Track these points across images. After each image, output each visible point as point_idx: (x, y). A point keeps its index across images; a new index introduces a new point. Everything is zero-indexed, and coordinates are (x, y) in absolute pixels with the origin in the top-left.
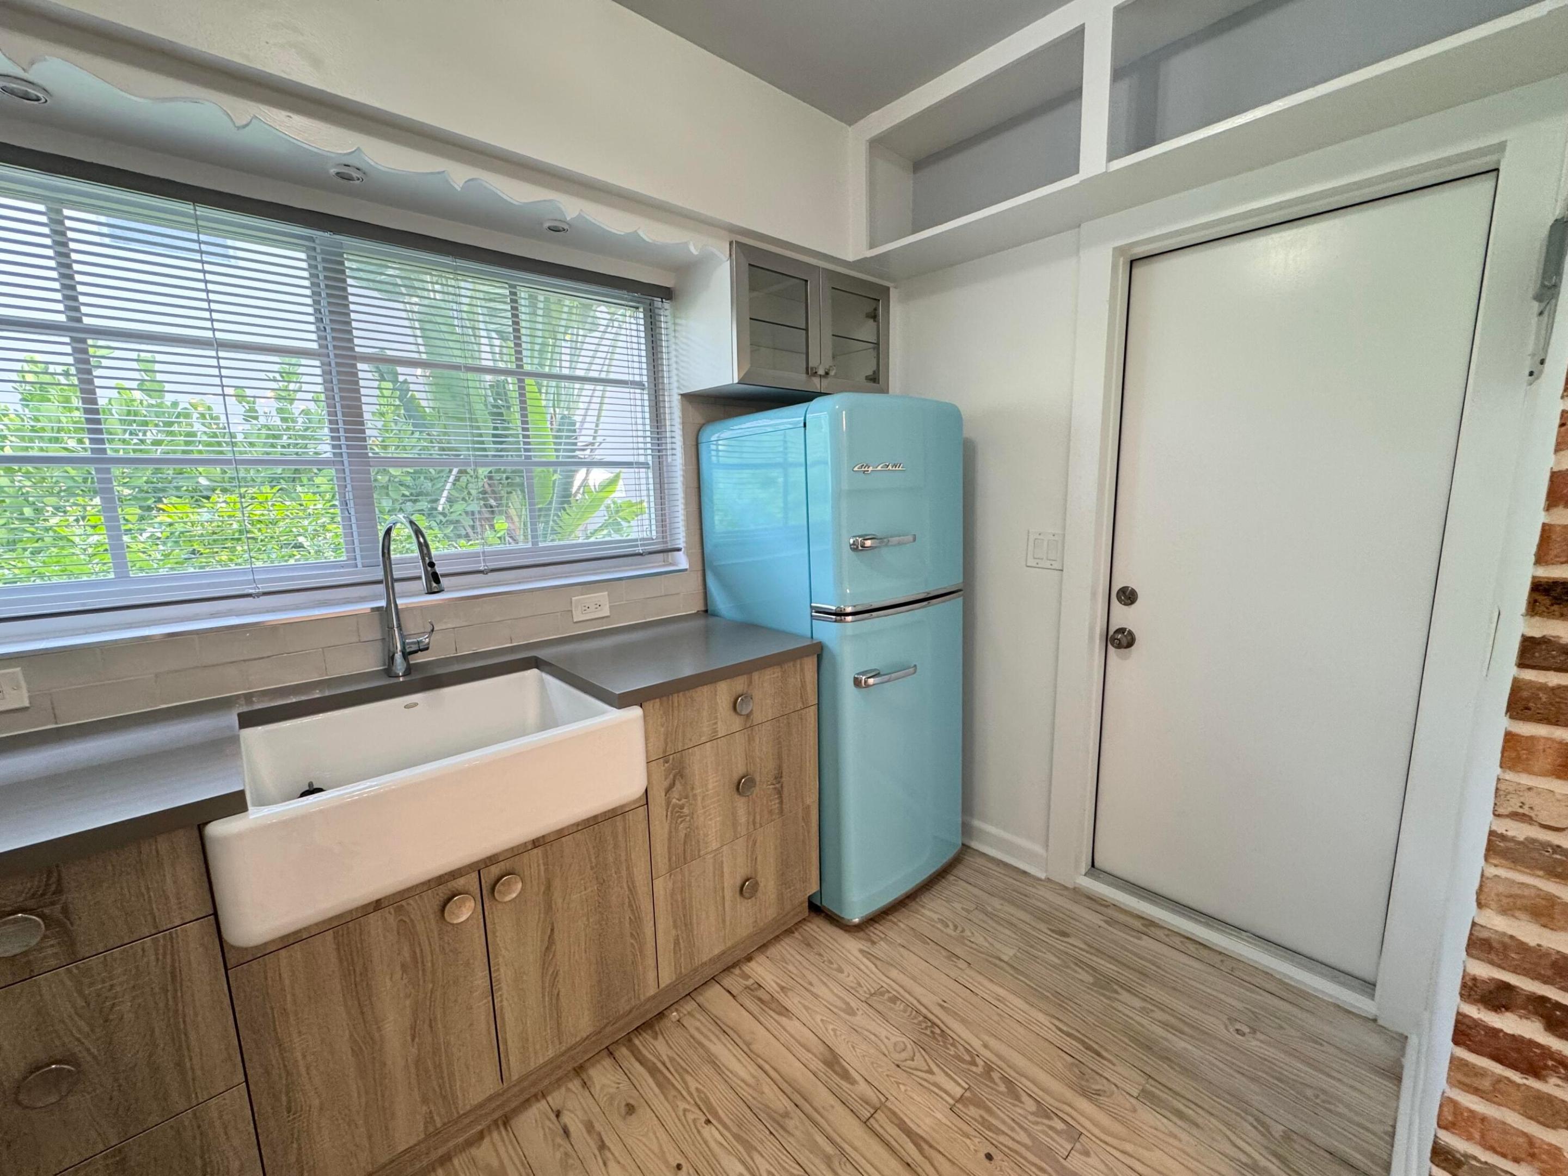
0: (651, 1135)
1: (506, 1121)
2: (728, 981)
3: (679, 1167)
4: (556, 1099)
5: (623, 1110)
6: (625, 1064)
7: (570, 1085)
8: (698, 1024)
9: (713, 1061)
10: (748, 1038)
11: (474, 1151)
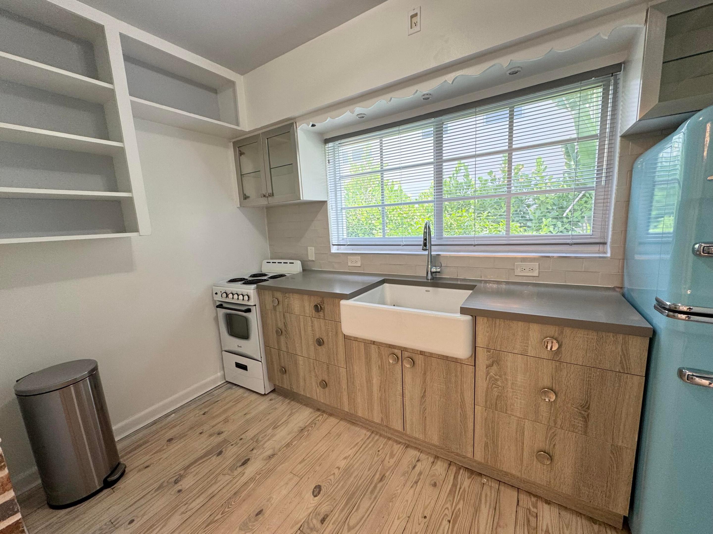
0: (430, 498)
1: (407, 447)
3: (425, 517)
4: (423, 456)
5: (433, 482)
6: (450, 472)
7: (430, 458)
8: (489, 494)
9: (477, 510)
10: (501, 524)
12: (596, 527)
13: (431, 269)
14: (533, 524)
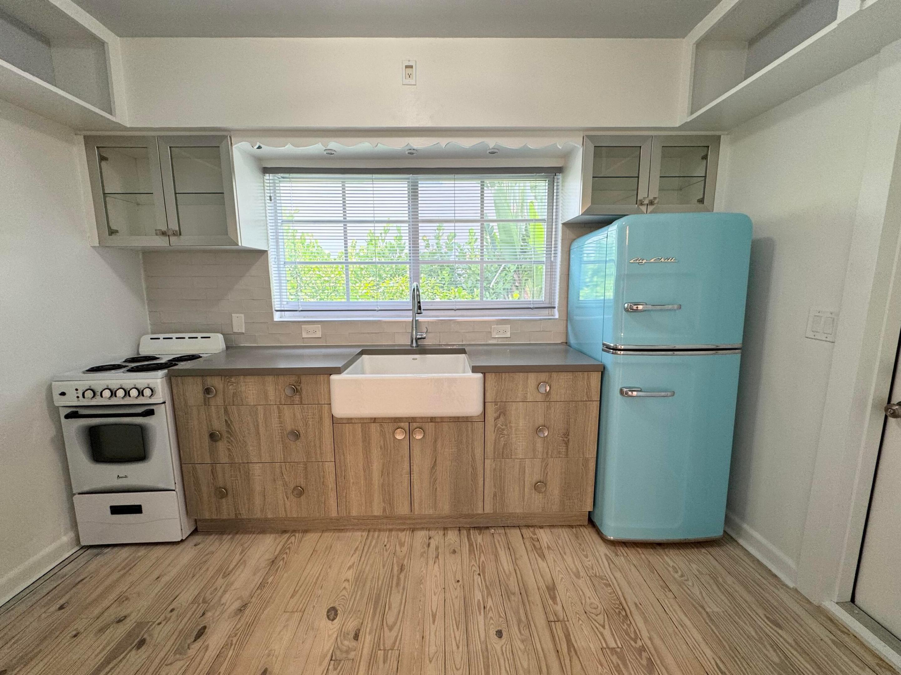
0: (456, 564)
1: (413, 530)
2: (524, 531)
3: (458, 581)
4: (432, 533)
5: (451, 550)
6: (462, 536)
7: (439, 532)
8: (500, 539)
9: (496, 556)
10: (517, 556)
11: (399, 533)
12: (574, 530)
13: (416, 335)
14: (538, 547)
